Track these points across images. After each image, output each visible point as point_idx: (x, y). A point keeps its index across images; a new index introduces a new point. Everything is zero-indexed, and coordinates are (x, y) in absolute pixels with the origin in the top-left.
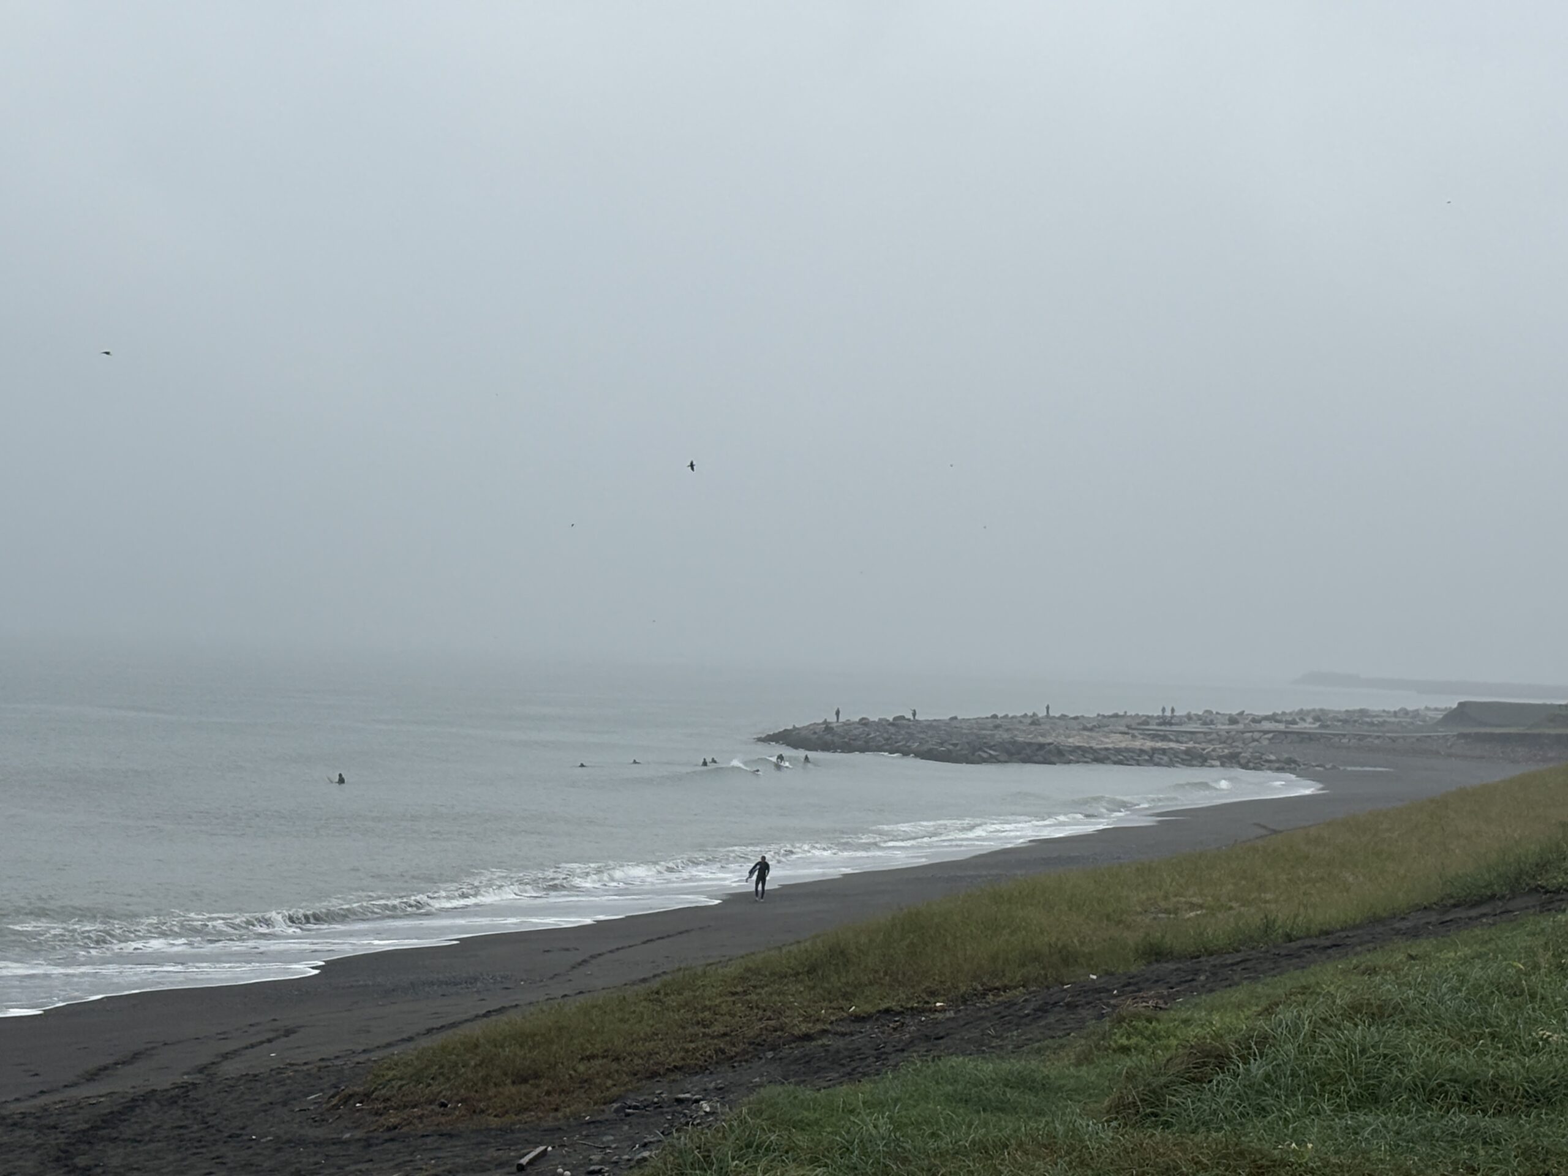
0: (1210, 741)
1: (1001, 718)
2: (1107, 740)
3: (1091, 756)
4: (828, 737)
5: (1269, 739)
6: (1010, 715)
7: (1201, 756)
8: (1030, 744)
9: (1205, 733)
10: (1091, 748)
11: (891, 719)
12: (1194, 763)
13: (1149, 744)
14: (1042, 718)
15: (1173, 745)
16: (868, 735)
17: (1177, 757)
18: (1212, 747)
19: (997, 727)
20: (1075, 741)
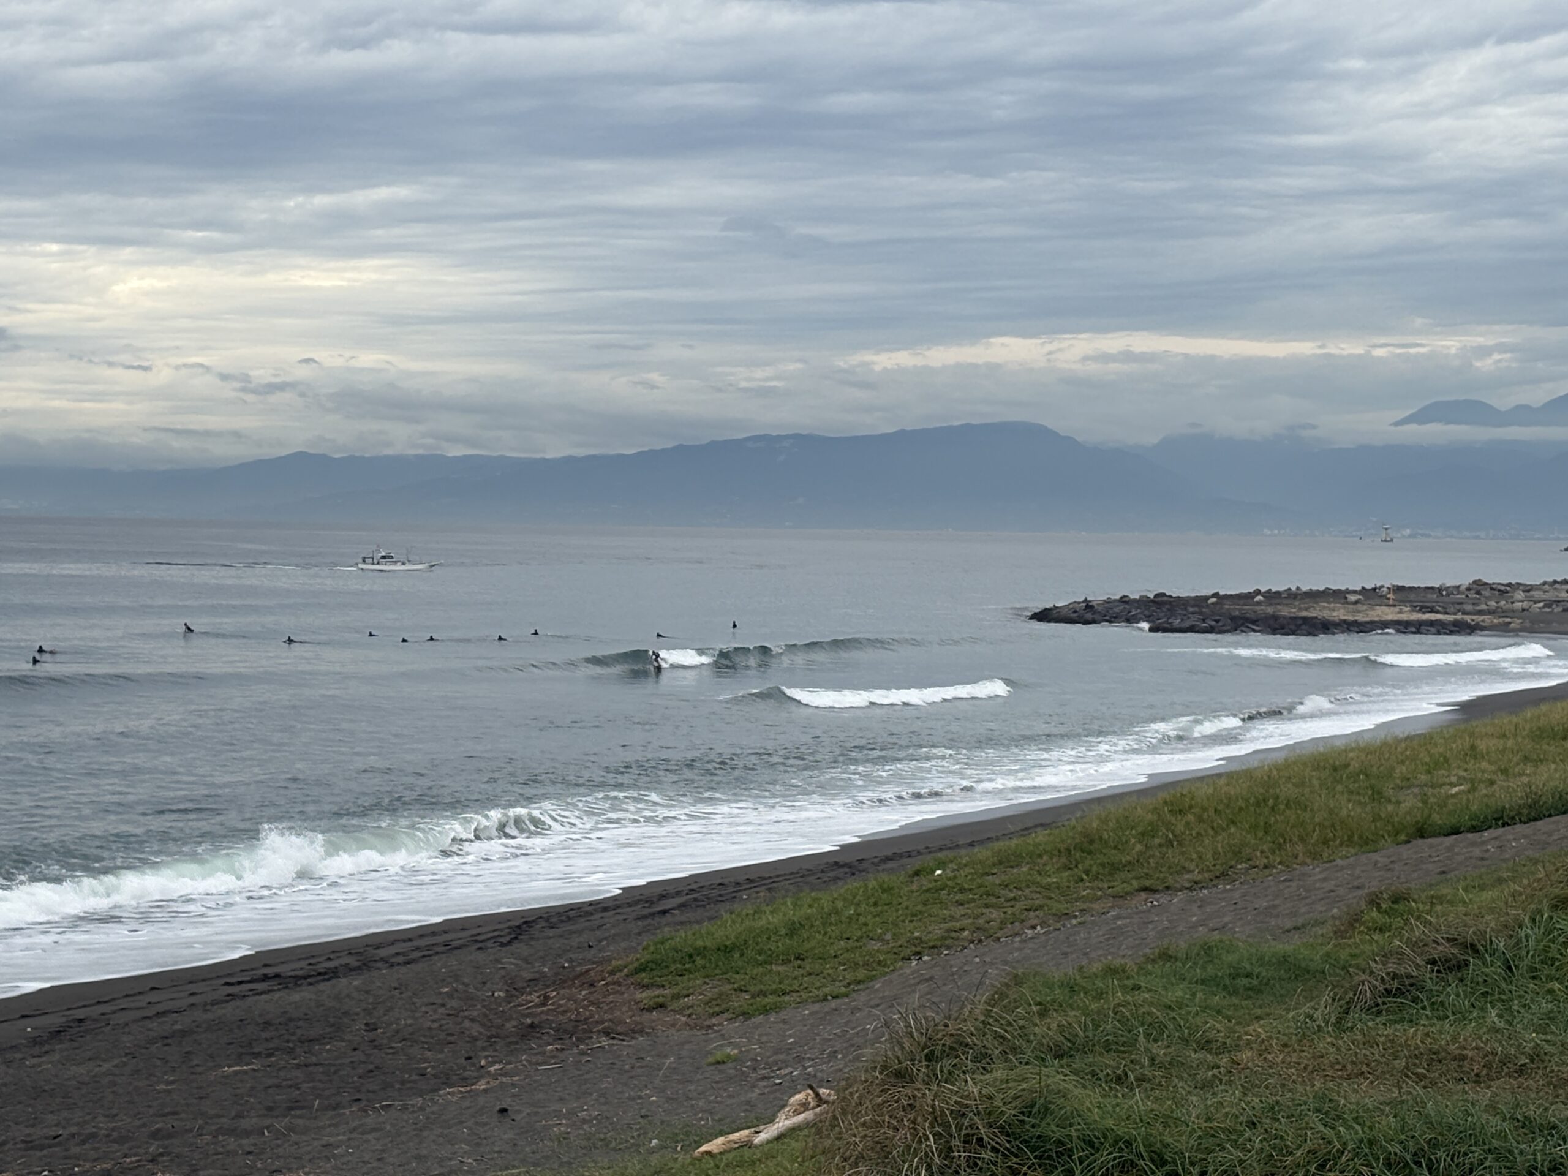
0: (1479, 612)
1: (1265, 593)
2: (1373, 613)
4: (1087, 613)
5: (1540, 608)
6: (1274, 590)
7: (1470, 626)
8: (1293, 617)
9: (1473, 604)
10: (1356, 621)
12: (1462, 632)
13: (1416, 616)
14: (1307, 592)
15: (1441, 616)
16: (1129, 612)
17: (1444, 628)
19: (1259, 603)
20: (1340, 613)
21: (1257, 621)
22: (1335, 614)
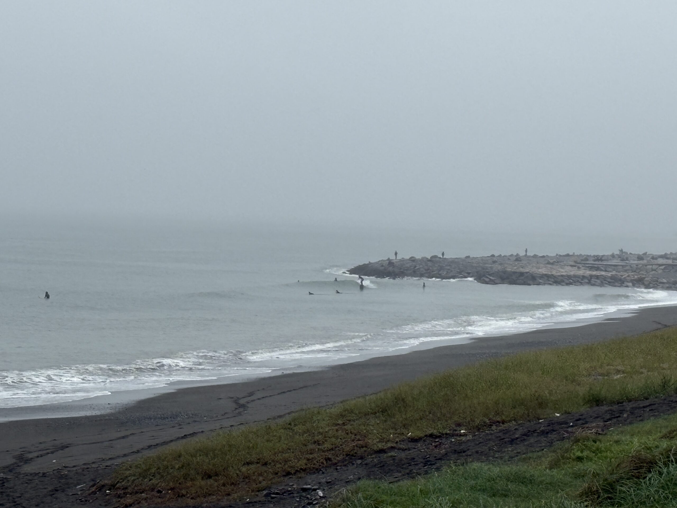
0: (626, 271)
1: (497, 256)
2: (562, 270)
3: (553, 280)
4: (391, 269)
5: (662, 269)
6: (503, 255)
7: (620, 280)
8: (514, 273)
9: (622, 266)
10: (552, 275)
11: (429, 258)
12: (616, 284)
13: (588, 273)
14: (523, 256)
15: (603, 273)
16: (415, 267)
17: (605, 280)
18: (627, 275)
19: (494, 262)
20: (543, 271)
21: (493, 274)
22: (540, 270)
